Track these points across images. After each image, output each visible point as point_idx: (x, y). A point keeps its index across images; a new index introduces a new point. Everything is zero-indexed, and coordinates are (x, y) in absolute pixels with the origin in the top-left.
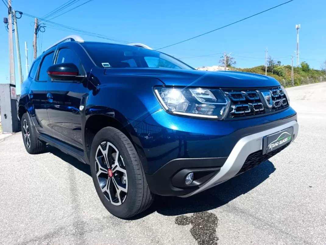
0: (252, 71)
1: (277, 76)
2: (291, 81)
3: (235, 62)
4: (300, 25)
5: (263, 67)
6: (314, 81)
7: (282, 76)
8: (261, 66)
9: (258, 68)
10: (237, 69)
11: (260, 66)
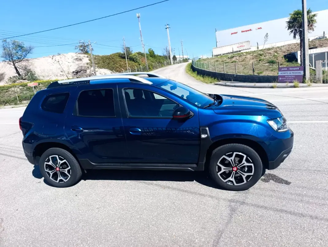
0: (111, 58)
1: (133, 62)
2: (146, 66)
3: (92, 49)
4: (139, 14)
5: (120, 54)
6: (162, 66)
7: (137, 62)
8: (118, 53)
9: (115, 55)
10: (96, 56)
11: (116, 53)
